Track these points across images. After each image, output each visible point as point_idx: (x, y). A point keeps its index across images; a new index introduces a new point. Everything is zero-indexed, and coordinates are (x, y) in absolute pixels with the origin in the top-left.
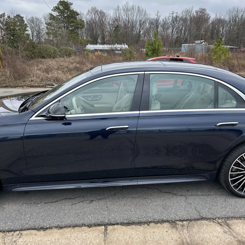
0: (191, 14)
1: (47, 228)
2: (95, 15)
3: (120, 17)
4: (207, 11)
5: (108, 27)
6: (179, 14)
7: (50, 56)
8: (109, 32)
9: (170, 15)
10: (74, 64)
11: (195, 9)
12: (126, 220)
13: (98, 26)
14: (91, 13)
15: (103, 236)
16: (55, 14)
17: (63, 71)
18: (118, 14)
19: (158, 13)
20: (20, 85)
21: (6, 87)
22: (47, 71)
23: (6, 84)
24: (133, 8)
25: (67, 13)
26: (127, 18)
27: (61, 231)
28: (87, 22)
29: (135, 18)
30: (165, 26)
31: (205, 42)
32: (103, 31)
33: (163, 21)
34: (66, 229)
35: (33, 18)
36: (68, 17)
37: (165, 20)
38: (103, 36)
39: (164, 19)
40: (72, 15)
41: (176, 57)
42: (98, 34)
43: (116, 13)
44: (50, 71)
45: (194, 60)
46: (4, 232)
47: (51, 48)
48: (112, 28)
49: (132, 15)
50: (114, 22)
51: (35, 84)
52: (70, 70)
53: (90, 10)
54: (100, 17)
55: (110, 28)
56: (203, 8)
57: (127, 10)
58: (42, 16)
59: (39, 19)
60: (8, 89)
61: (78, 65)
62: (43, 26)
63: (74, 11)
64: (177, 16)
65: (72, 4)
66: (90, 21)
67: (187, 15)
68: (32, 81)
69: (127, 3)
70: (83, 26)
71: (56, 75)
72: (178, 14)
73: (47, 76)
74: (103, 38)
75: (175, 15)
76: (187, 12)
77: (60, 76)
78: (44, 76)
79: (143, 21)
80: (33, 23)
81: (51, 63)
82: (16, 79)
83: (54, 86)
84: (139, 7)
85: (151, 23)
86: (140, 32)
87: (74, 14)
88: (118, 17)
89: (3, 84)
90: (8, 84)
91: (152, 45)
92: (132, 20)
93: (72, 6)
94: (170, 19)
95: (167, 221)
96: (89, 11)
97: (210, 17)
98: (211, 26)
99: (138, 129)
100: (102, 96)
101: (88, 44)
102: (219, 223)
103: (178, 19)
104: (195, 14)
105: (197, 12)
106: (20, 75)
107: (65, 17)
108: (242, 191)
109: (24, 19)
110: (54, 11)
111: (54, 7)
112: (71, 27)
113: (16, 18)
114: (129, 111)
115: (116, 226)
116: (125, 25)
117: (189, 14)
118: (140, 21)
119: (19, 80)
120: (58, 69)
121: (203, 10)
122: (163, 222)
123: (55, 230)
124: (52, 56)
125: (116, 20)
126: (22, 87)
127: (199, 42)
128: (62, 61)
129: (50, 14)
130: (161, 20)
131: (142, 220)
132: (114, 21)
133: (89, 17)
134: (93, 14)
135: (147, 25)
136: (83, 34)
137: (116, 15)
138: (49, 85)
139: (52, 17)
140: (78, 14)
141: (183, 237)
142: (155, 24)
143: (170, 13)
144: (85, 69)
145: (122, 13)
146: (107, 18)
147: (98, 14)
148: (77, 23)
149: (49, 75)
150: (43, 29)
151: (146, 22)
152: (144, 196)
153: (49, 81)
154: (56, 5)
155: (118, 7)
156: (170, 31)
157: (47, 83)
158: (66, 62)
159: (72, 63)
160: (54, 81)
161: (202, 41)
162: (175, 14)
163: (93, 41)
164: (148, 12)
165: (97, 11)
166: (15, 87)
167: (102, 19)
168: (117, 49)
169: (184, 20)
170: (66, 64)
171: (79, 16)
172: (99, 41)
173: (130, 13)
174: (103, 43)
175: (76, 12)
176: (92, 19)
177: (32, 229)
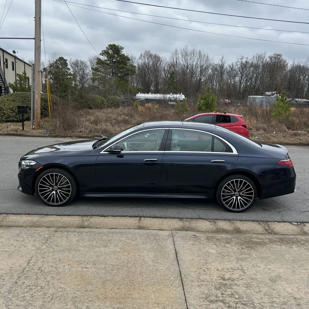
0: (263, 60)
1: (106, 216)
2: (148, 60)
3: (177, 62)
4: (283, 57)
5: (163, 73)
6: (250, 59)
7: (97, 106)
8: (164, 79)
9: (239, 61)
10: (122, 116)
11: (268, 55)
12: (153, 216)
13: (151, 72)
14: (144, 57)
15: (138, 221)
16: (103, 58)
17: (111, 123)
18: (175, 59)
19: (222, 59)
20: (69, 135)
21: (56, 136)
22: (96, 122)
23: (55, 133)
24: (193, 53)
25: (117, 58)
26: (186, 64)
27: (114, 218)
28: (139, 67)
29: (195, 63)
30: (232, 73)
31: (276, 93)
32: (157, 77)
33: (230, 66)
34: (117, 217)
35: (77, 61)
36: (118, 62)
37: (231, 66)
38: (157, 83)
39: (231, 64)
40: (122, 60)
41: (223, 114)
42: (151, 80)
43: (173, 58)
44: (99, 123)
45: (241, 117)
46: (82, 216)
47: (99, 98)
48: (168, 75)
49: (192, 60)
50: (170, 68)
51: (84, 135)
52: (118, 123)
53: (143, 54)
54: (154, 62)
55: (165, 75)
56: (278, 53)
57: (185, 55)
58: (88, 59)
59: (84, 63)
60: (58, 139)
61: (127, 118)
62: (89, 71)
63: (125, 56)
64: (246, 62)
65: (123, 48)
66: (142, 66)
67: (259, 61)
68: (81, 132)
69: (186, 46)
70: (134, 72)
71: (105, 127)
72: (248, 60)
73: (96, 128)
74: (157, 85)
75: (244, 61)
76: (259, 57)
77: (108, 127)
78: (93, 127)
79: (204, 67)
80: (77, 66)
81: (98, 114)
82: (65, 129)
83: (102, 137)
84: (200, 52)
85: (215, 69)
86: (200, 79)
87: (125, 60)
88: (175, 62)
89: (53, 134)
90: (57, 134)
91: (205, 99)
92: (192, 66)
93: (122, 51)
94: (238, 64)
95: (178, 218)
96: (141, 55)
97: (287, 64)
98: (289, 74)
99: (163, 163)
100: (144, 144)
101: (139, 93)
102: (209, 221)
103: (248, 66)
104: (268, 60)
105: (271, 58)
106: (69, 126)
107: (114, 62)
108: (231, 207)
109: (67, 62)
110: (102, 55)
111: (102, 51)
112: (120, 72)
113: (58, 61)
114: (158, 151)
115: (146, 218)
116: (183, 72)
117: (262, 60)
118: (201, 67)
119: (69, 130)
120: (106, 121)
121: (278, 55)
122: (175, 218)
123: (111, 217)
124: (100, 106)
125: (173, 65)
126: (71, 137)
127: (270, 93)
128: (110, 113)
129: (97, 58)
130: (226, 66)
131: (163, 216)
132: (170, 66)
133: (141, 62)
134: (146, 58)
135: (210, 71)
136: (133, 80)
137: (173, 59)
138: (97, 136)
139: (99, 61)
140: (129, 60)
141: (185, 224)
142: (220, 70)
143: (239, 58)
144: (133, 121)
145: (180, 58)
146: (162, 63)
147: (152, 58)
148: (128, 69)
149: (97, 126)
150: (88, 74)
151: (208, 68)
152: (167, 208)
153: (98, 132)
154: (105, 49)
155: (176, 50)
156: (237, 79)
157: (96, 135)
158: (114, 114)
159: (120, 115)
160: (102, 133)
161: (274, 93)
162: (245, 59)
163: (145, 89)
164: (210, 57)
165: (151, 56)
166: (65, 137)
167: (157, 64)
168: (171, 99)
169: (256, 67)
170: (114, 116)
171: (130, 61)
172: (152, 88)
173: (189, 58)
174: (156, 92)
175: (127, 57)
176: (144, 63)
177: (97, 216)
